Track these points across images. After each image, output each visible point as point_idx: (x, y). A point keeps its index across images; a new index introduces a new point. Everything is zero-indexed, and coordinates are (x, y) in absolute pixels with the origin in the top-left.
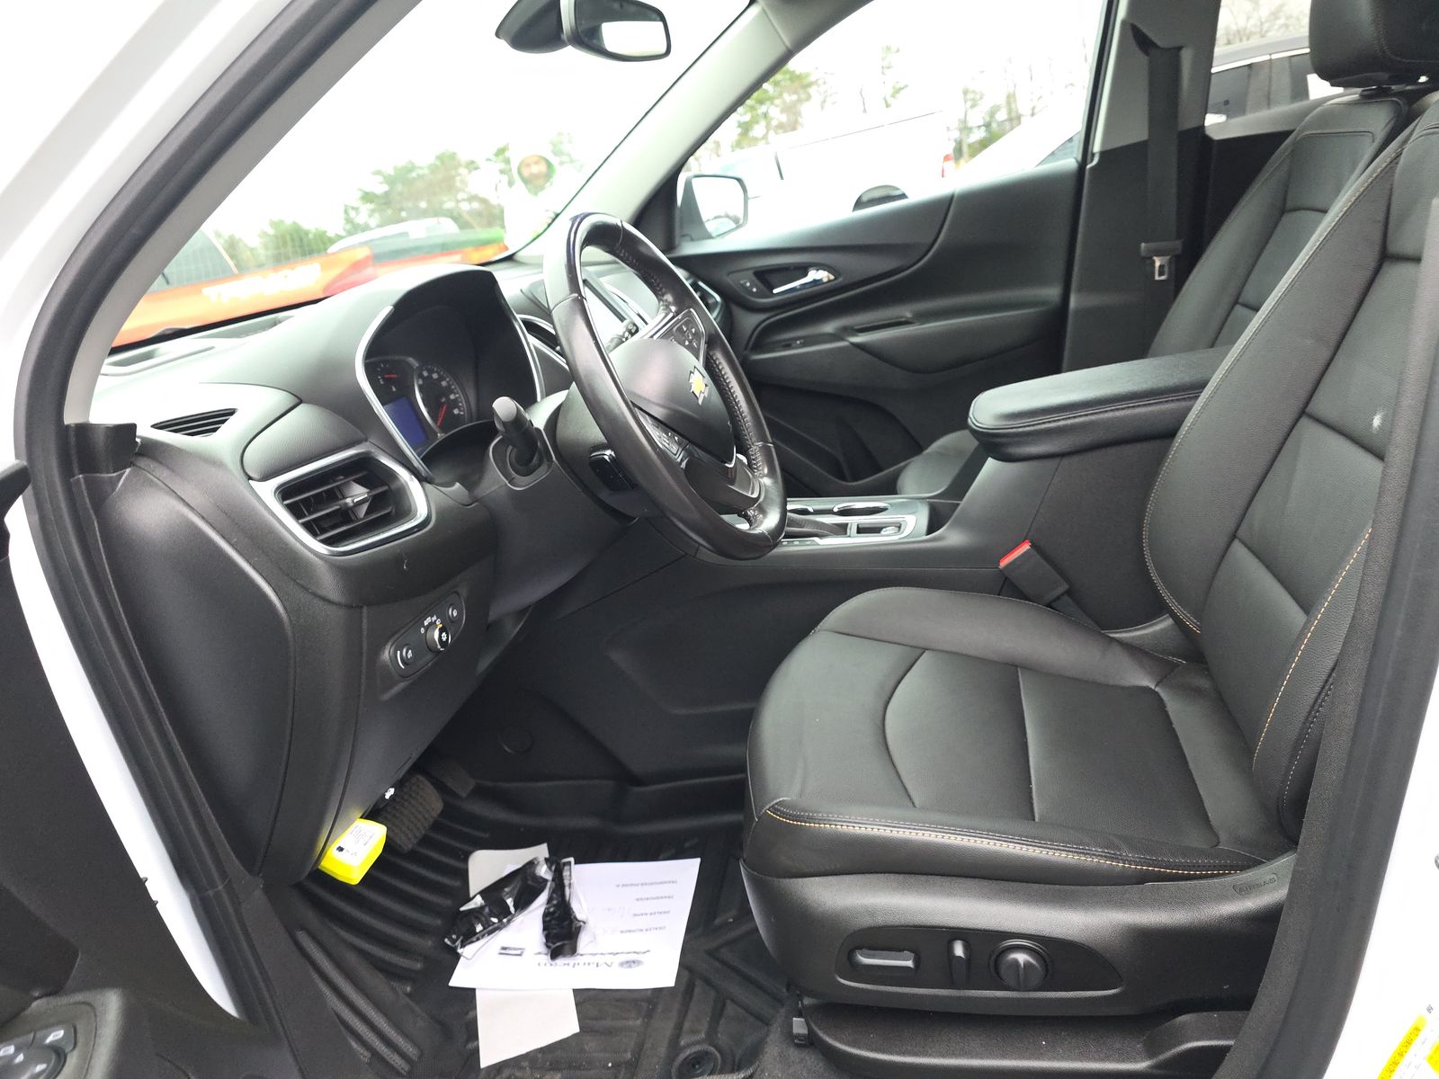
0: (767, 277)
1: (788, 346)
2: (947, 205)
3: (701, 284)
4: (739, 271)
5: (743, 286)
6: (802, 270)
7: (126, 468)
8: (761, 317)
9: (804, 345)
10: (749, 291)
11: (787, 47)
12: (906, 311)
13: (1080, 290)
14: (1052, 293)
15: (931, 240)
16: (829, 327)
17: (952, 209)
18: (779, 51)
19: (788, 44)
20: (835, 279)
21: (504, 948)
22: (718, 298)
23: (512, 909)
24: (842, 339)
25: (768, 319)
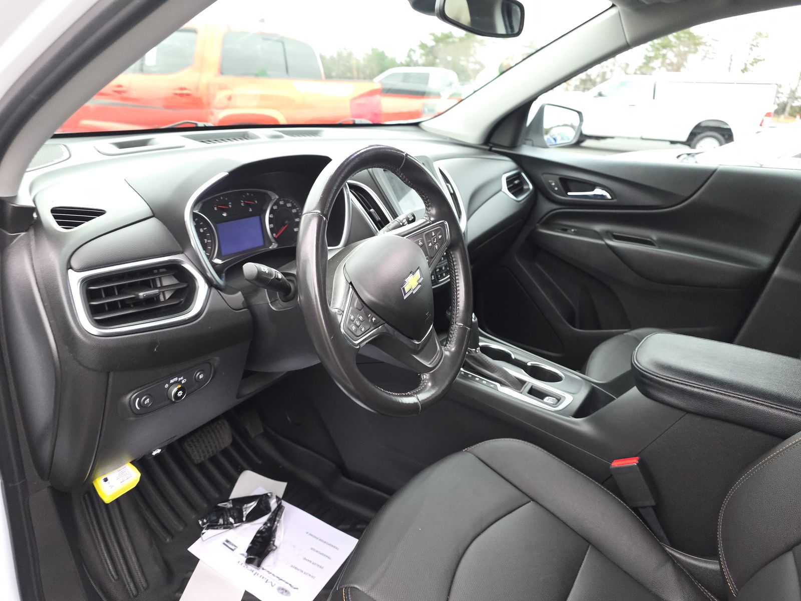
0: (567, 184)
1: (565, 230)
2: (709, 175)
3: (523, 174)
4: (550, 174)
5: (550, 184)
6: (593, 186)
7: (22, 232)
8: (554, 206)
9: (576, 233)
10: (552, 188)
11: (627, 42)
12: (654, 235)
13: (786, 266)
14: (764, 260)
15: (687, 195)
16: (598, 228)
17: (711, 179)
18: (621, 42)
19: (628, 39)
20: (612, 199)
21: (227, 541)
22: (531, 187)
23: (244, 519)
24: (601, 239)
25: (561, 209)
